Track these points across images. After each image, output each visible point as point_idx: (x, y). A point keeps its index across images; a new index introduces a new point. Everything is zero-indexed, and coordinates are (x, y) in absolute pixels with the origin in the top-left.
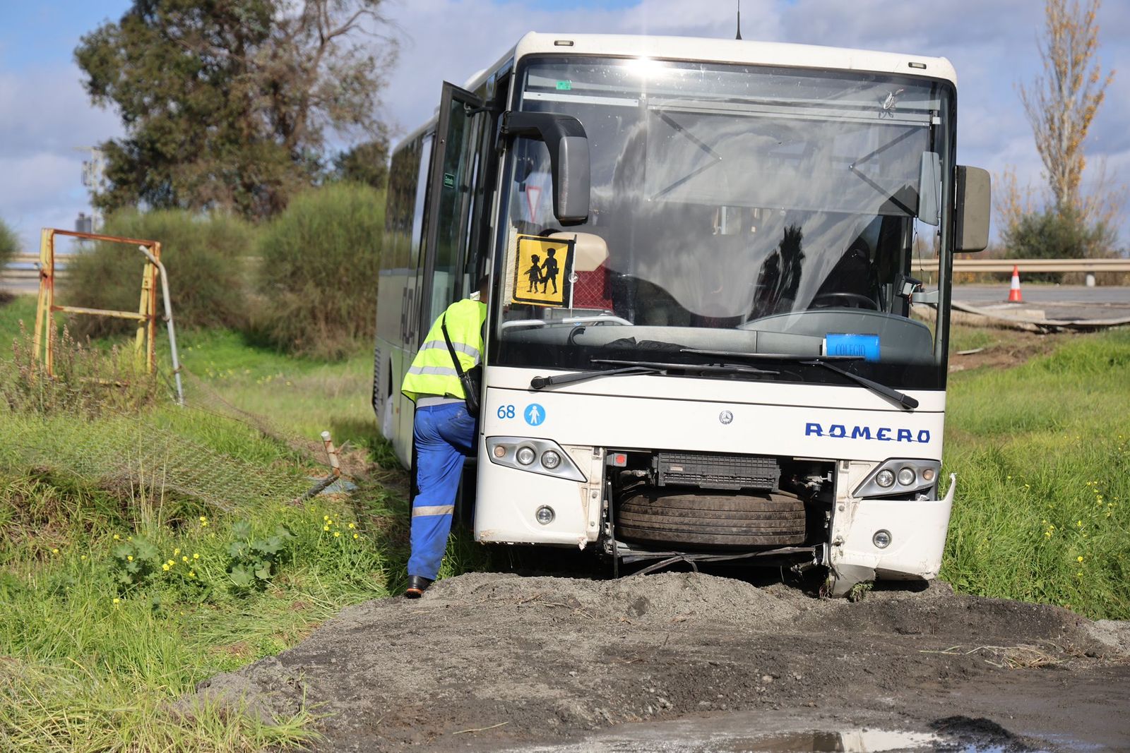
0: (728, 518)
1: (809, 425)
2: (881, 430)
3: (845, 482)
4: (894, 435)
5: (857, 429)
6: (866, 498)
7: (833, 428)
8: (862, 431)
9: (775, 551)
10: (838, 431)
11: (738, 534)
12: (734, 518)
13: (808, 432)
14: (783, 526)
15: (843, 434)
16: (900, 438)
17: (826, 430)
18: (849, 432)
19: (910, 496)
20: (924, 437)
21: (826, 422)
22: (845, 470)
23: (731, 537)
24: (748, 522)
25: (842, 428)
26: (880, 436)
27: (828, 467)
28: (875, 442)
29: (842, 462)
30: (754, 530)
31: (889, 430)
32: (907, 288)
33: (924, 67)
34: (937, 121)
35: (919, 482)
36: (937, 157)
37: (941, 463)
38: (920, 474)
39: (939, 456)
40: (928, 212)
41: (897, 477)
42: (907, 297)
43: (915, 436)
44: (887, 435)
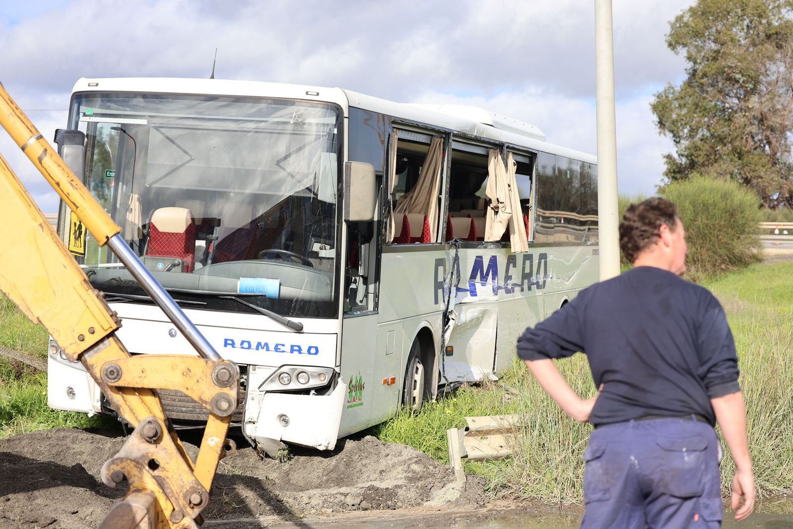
0: (180, 401)
1: (226, 340)
2: (277, 345)
3: (254, 379)
4: (287, 348)
5: (259, 344)
6: (268, 392)
7: (243, 342)
8: (263, 345)
10: (246, 345)
12: (183, 401)
13: (226, 345)
15: (249, 347)
16: (292, 351)
17: (238, 344)
18: (254, 346)
19: (306, 392)
20: (313, 351)
21: (238, 338)
22: (254, 372)
23: (181, 414)
24: (193, 404)
25: (249, 343)
26: (276, 349)
27: (244, 369)
28: (272, 354)
29: (251, 366)
30: (198, 410)
31: (283, 345)
32: (316, 247)
33: (318, 94)
34: (335, 131)
35: (315, 383)
36: (334, 156)
37: (337, 370)
38: (313, 376)
39: (333, 366)
40: (327, 194)
41: (294, 378)
42: (317, 253)
43: (305, 350)
44: (282, 348)
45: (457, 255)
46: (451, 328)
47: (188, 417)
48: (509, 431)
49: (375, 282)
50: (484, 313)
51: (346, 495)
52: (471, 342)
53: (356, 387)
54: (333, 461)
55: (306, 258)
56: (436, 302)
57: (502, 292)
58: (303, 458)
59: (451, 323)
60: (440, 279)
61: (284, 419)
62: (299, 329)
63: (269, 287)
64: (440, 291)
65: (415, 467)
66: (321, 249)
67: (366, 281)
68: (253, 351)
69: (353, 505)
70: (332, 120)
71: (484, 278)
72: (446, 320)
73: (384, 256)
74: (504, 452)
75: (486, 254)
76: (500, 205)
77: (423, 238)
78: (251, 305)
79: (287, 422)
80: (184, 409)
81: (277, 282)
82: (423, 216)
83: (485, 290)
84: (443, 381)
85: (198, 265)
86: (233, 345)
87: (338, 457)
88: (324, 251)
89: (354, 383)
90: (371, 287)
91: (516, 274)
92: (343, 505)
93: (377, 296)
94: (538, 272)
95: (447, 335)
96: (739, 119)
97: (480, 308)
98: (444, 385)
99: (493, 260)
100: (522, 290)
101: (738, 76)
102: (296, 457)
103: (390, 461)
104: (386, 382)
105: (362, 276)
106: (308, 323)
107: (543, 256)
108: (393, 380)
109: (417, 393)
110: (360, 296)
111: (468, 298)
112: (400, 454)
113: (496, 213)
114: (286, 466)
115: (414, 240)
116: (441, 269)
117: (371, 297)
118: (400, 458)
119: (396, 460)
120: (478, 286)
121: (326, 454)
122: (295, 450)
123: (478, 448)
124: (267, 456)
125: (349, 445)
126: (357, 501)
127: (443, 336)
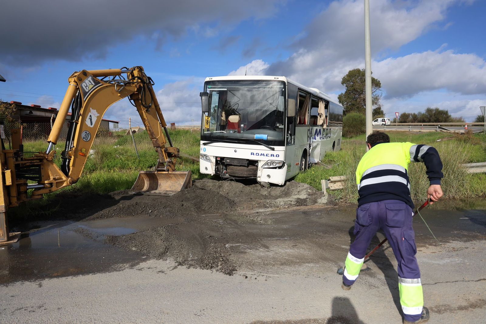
0: (238, 171)
1: (251, 153)
2: (267, 154)
3: (260, 165)
4: (270, 155)
5: (261, 154)
6: (264, 168)
7: (256, 154)
8: (263, 154)
9: (250, 178)
10: (257, 154)
11: (240, 174)
12: (239, 171)
14: (251, 173)
15: (258, 155)
17: (255, 154)
18: (260, 155)
19: (275, 168)
20: (278, 156)
24: (242, 172)
25: (258, 154)
26: (267, 155)
27: (257, 162)
28: (265, 157)
29: (259, 161)
30: (243, 174)
32: (278, 125)
33: (278, 78)
34: (283, 90)
35: (277, 165)
36: (283, 97)
37: (284, 161)
38: (278, 163)
39: (283, 160)
40: (281, 109)
41: (272, 164)
42: (278, 127)
43: (275, 156)
44: (268, 155)
45: (312, 128)
46: (311, 148)
47: (240, 175)
48: (343, 181)
49: (294, 135)
50: (318, 144)
51: (291, 201)
52: (315, 152)
53: (289, 166)
54: (283, 188)
55: (274, 128)
56: (308, 141)
57: (322, 138)
58: (274, 187)
59: (311, 147)
60: (309, 135)
61: (269, 176)
62: (273, 149)
63: (264, 137)
64: (309, 138)
65: (309, 191)
66: (279, 125)
67: (291, 135)
68: (259, 156)
69: (294, 205)
70: (282, 86)
71: (318, 135)
72: (310, 146)
73: (296, 128)
74: (341, 187)
75: (318, 128)
76: (322, 115)
77: (304, 123)
78: (259, 142)
79: (270, 177)
80: (239, 173)
81: (267, 136)
82: (304, 117)
83: (318, 138)
84: (309, 163)
85: (242, 132)
86: (254, 154)
87: (285, 187)
88: (280, 126)
89: (289, 165)
90: (293, 137)
91: (325, 133)
92: (291, 205)
93: (294, 139)
94: (329, 133)
95: (310, 150)
96: (358, 100)
97: (317, 143)
98: (310, 164)
99: (320, 130)
100: (326, 138)
101: (358, 90)
102: (272, 187)
103: (301, 188)
104: (296, 164)
105: (289, 134)
106: (276, 148)
107: (330, 129)
108: (298, 163)
109: (303, 167)
110: (289, 140)
111: (314, 140)
112: (303, 186)
113: (321, 117)
114: (269, 190)
115: (302, 124)
116: (309, 132)
117: (293, 140)
118: (303, 188)
119: (302, 188)
120: (316, 137)
121: (281, 186)
122: (272, 185)
123: (333, 186)
124: (264, 187)
125: (288, 183)
126: (295, 203)
127: (309, 151)
